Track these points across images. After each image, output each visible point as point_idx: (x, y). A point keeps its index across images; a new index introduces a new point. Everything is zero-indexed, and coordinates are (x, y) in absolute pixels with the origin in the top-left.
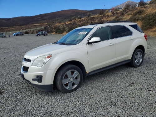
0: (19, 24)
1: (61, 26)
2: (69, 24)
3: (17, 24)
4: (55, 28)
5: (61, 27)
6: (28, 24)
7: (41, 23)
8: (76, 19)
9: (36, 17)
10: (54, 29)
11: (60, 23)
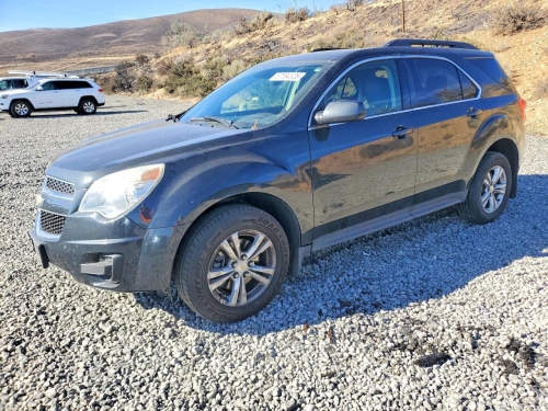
0: (29, 56)
1: (197, 58)
2: (240, 48)
3: (19, 57)
4: (165, 69)
5: (199, 62)
6: (65, 56)
7: (113, 54)
8: (272, 26)
9: (97, 34)
10: (162, 72)
11: (191, 45)
